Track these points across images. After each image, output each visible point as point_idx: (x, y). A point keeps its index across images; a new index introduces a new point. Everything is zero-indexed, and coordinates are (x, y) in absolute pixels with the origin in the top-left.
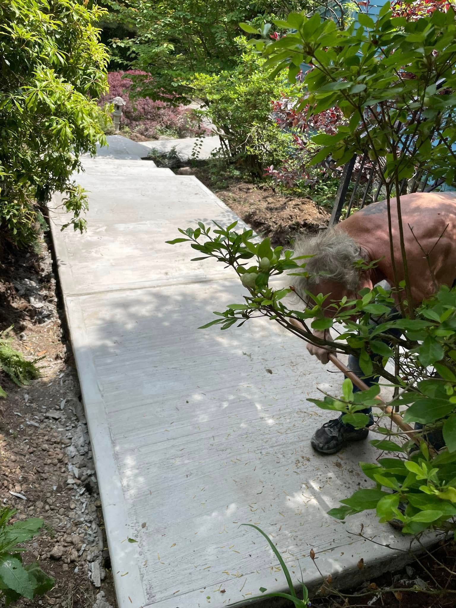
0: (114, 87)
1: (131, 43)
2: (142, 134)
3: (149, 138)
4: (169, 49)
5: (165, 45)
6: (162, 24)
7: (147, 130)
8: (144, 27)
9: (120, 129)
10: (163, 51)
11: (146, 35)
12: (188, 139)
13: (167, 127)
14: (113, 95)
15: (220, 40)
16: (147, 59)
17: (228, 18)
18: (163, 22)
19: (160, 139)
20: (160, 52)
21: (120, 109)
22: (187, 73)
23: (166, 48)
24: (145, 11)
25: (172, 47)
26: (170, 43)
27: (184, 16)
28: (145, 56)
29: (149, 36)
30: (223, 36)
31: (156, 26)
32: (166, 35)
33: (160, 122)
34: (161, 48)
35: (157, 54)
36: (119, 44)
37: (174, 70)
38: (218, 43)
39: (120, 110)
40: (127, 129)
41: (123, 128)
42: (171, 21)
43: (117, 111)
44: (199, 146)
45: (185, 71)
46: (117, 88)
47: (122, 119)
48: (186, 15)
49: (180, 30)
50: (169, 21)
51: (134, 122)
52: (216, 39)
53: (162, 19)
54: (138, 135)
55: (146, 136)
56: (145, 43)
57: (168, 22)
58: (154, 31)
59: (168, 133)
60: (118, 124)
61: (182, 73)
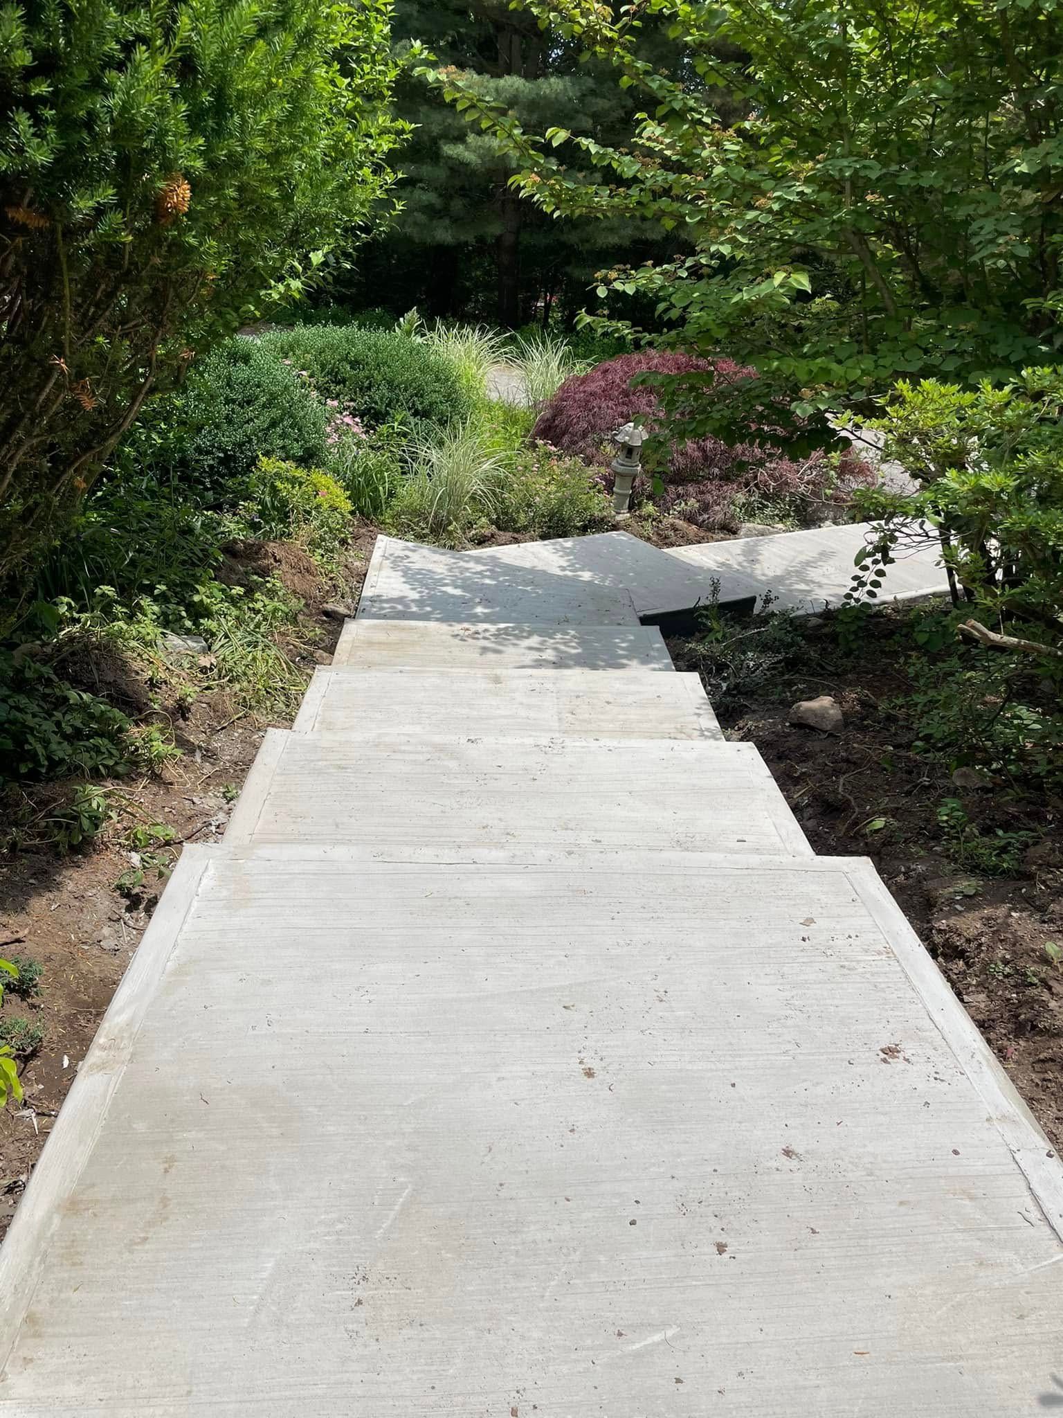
0: (627, 396)
1: (659, 281)
2: (690, 519)
3: (710, 529)
4: (791, 288)
5: (779, 277)
6: (776, 207)
7: (705, 508)
8: (710, 221)
9: (630, 508)
10: (770, 296)
11: (713, 249)
12: (828, 529)
13: (765, 496)
14: (622, 415)
15: (992, 241)
16: (712, 326)
17: (1029, 162)
18: (778, 198)
19: (742, 532)
20: (757, 303)
21: (635, 453)
22: (850, 363)
23: (781, 286)
24: (719, 170)
25: (803, 281)
26: (796, 270)
27: (856, 170)
28: (706, 317)
29: (726, 250)
30: (1004, 227)
31: (751, 215)
32: (787, 243)
33: (747, 485)
34: (764, 288)
35: (746, 309)
36: (618, 286)
37: (804, 356)
38: (985, 253)
39: (636, 457)
40: (650, 508)
41: (640, 504)
42: (808, 191)
43: (627, 462)
44: (869, 587)
45: (842, 356)
46: (634, 398)
47: (637, 482)
48: (865, 167)
49: (839, 221)
50: (801, 194)
51: (672, 488)
52: (974, 241)
53: (774, 190)
54: (681, 523)
55: (700, 526)
56: (710, 277)
57: (795, 198)
58: (742, 232)
59: (767, 511)
60: (625, 495)
61: (834, 366)
